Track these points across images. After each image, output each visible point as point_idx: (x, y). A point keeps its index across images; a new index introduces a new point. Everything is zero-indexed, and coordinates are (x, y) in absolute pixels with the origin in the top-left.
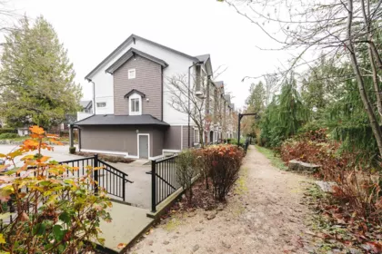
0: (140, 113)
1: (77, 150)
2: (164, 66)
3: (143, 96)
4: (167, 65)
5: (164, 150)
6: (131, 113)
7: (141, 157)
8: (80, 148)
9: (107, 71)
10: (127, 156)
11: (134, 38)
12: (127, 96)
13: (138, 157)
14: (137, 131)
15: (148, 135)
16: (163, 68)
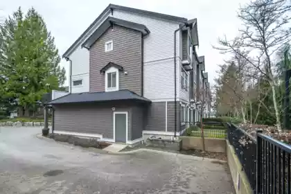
0: (117, 89)
1: (50, 132)
2: (144, 33)
3: (121, 70)
4: (148, 32)
5: (144, 132)
6: (107, 90)
7: (117, 141)
8: (53, 129)
9: (83, 46)
10: (101, 138)
11: (112, 8)
12: (103, 71)
13: (114, 140)
14: (114, 109)
15: (126, 113)
16: (143, 36)
